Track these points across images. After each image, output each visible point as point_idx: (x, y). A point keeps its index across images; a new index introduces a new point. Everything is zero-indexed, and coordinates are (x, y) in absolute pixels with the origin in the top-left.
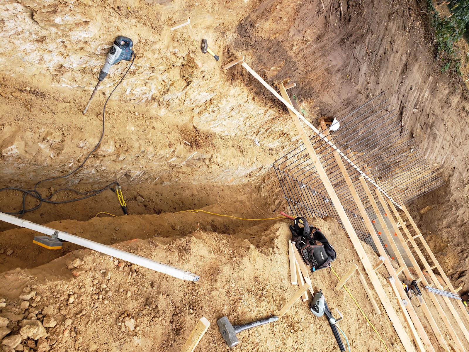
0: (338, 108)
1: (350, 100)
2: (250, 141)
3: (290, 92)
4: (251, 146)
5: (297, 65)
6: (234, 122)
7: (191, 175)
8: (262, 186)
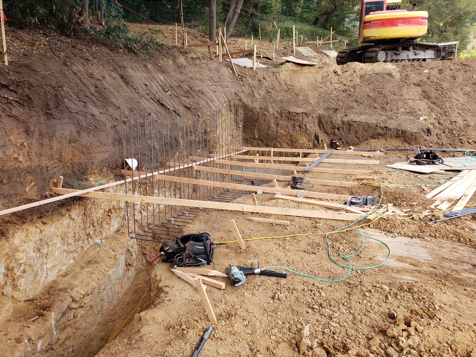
0: (118, 151)
1: (117, 138)
2: (93, 248)
3: (67, 185)
4: (98, 249)
5: (44, 165)
6: (56, 255)
7: (78, 331)
8: (148, 258)
